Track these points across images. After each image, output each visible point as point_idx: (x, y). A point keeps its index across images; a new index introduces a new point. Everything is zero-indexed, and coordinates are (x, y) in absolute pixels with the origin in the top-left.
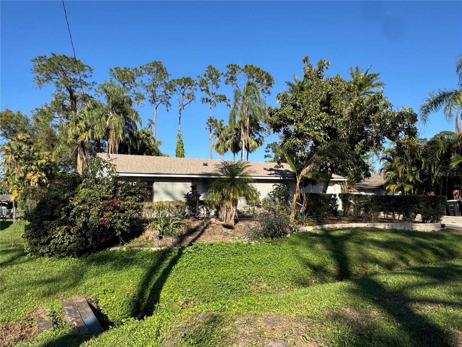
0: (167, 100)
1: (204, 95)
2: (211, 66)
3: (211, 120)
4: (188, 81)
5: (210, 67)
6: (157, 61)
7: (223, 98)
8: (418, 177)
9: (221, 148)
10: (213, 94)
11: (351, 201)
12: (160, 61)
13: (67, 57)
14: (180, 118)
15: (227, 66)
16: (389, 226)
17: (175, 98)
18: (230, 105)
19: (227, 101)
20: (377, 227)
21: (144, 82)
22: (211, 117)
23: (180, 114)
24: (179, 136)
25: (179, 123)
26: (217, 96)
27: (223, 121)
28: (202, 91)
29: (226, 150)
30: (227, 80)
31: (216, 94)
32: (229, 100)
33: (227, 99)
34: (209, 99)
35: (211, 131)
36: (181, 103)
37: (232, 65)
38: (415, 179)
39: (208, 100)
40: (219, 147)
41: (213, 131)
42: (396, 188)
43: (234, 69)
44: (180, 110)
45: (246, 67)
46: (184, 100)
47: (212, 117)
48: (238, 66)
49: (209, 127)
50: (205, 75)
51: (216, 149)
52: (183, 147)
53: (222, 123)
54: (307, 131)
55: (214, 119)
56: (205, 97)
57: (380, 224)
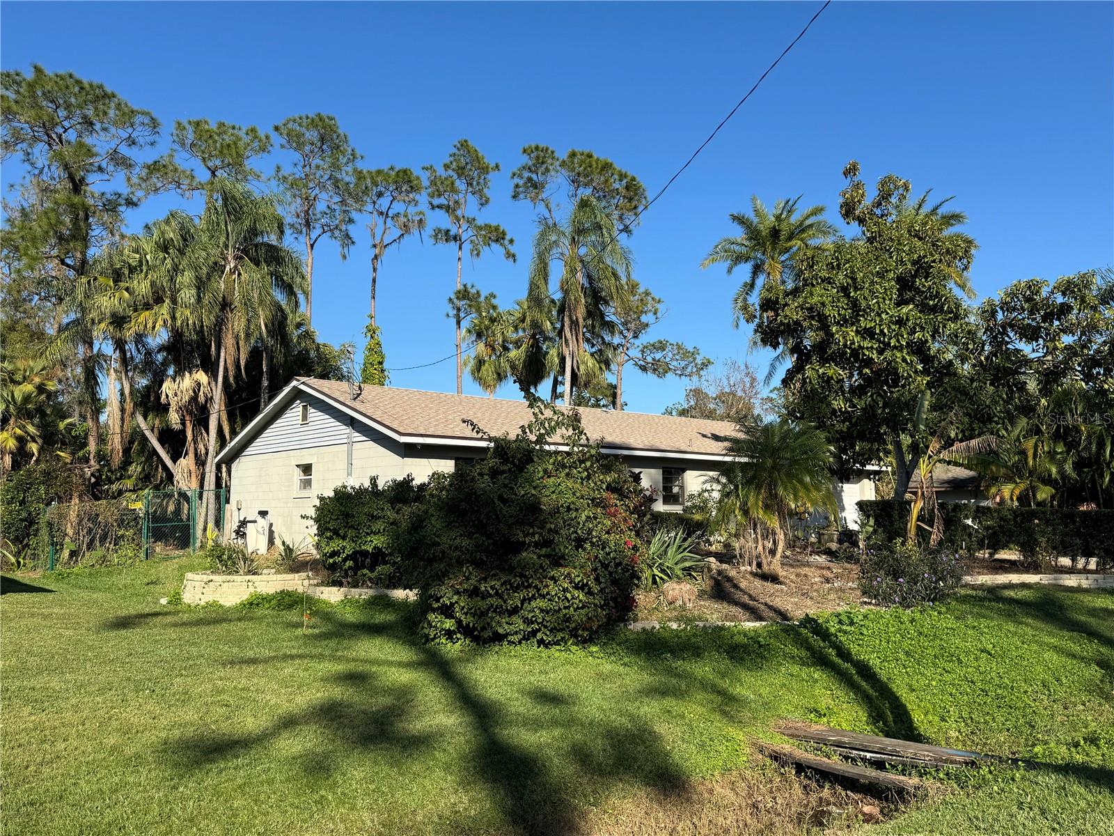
0: (344, 227)
1: (442, 220)
2: (466, 141)
3: (464, 294)
4: (404, 181)
5: (464, 145)
6: (324, 114)
7: (496, 236)
8: (1068, 467)
9: (487, 370)
10: (471, 221)
11: (969, 522)
12: (331, 115)
13: (78, 82)
14: (374, 281)
15: (525, 151)
16: (1090, 582)
17: (365, 224)
18: (514, 256)
19: (506, 242)
20: (1061, 582)
21: (284, 172)
22: (465, 286)
23: (375, 270)
24: (372, 331)
25: (370, 294)
26: (480, 228)
27: (495, 297)
28: (433, 208)
29: (500, 377)
30: (517, 186)
31: (480, 222)
32: (511, 241)
33: (508, 237)
34: (452, 233)
35: (458, 323)
36: (377, 241)
37: (537, 148)
38: (1061, 472)
39: (448, 237)
40: (483, 368)
41: (465, 324)
42: (1017, 492)
43: (540, 158)
44: (376, 257)
45: (573, 155)
46: (387, 231)
47: (469, 286)
48: (553, 152)
49: (455, 312)
50: (447, 167)
51: (473, 374)
52: (381, 363)
53: (494, 301)
54: (867, 348)
55: (473, 291)
56: (444, 227)
57: (1068, 576)
